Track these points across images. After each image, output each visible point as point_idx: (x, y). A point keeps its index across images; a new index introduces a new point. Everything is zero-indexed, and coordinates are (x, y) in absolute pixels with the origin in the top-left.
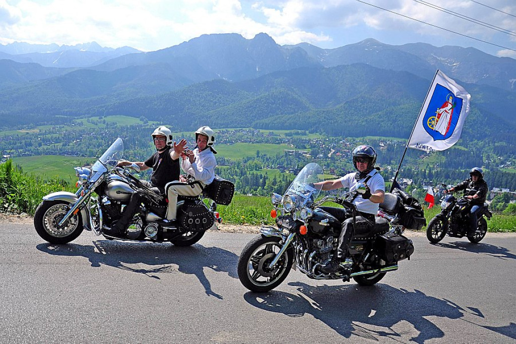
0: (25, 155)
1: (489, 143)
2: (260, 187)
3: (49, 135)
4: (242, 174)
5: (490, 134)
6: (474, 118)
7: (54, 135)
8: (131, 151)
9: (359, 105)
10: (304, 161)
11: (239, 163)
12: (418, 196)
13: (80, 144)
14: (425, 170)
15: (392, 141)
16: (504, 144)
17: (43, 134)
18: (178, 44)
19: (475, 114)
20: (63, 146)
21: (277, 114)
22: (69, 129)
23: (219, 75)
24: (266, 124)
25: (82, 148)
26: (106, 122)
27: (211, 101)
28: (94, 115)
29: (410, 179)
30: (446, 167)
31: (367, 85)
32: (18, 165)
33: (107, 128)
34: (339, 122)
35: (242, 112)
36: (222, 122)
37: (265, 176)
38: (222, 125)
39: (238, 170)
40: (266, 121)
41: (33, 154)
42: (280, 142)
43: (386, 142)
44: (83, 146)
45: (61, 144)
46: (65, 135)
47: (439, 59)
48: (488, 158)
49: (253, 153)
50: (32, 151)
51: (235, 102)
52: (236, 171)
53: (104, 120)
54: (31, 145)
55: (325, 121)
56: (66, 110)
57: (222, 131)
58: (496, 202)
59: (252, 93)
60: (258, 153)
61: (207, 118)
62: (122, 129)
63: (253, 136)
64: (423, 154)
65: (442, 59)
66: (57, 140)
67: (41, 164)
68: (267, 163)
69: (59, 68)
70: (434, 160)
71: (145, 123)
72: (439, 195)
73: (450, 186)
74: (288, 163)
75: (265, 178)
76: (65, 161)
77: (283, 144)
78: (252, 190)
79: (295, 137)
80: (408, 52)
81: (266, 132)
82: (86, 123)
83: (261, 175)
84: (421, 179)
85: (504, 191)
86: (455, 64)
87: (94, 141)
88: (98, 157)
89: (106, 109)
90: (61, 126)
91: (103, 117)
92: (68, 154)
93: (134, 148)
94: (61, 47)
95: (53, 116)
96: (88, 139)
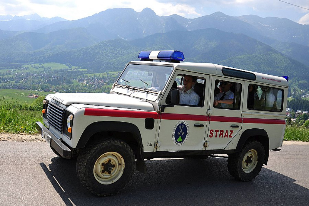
1: (295, 81)
3: (6, 76)
5: (296, 75)
6: (286, 65)
7: (10, 76)
8: (61, 86)
13: (26, 82)
16: (305, 82)
19: (287, 62)
20: (16, 83)
22: (19, 71)
23: (119, 36)
25: (28, 84)
26: (44, 67)
27: (114, 53)
28: (36, 62)
31: (216, 42)
33: (44, 71)
38: (120, 68)
44: (28, 83)
45: (14, 82)
46: (17, 76)
47: (264, 25)
48: (295, 91)
51: (129, 53)
53: (43, 66)
56: (17, 59)
58: (299, 120)
61: (111, 64)
62: (55, 72)
65: (266, 26)
66: (12, 79)
69: (13, 31)
71: (69, 68)
76: (16, 93)
80: (244, 21)
82: (30, 68)
85: (304, 112)
86: (273, 29)
87: (36, 80)
88: (38, 90)
89: (44, 58)
90: (14, 69)
91: (42, 64)
92: (19, 88)
93: (63, 84)
94: (14, 17)
95: (9, 63)
96: (32, 78)
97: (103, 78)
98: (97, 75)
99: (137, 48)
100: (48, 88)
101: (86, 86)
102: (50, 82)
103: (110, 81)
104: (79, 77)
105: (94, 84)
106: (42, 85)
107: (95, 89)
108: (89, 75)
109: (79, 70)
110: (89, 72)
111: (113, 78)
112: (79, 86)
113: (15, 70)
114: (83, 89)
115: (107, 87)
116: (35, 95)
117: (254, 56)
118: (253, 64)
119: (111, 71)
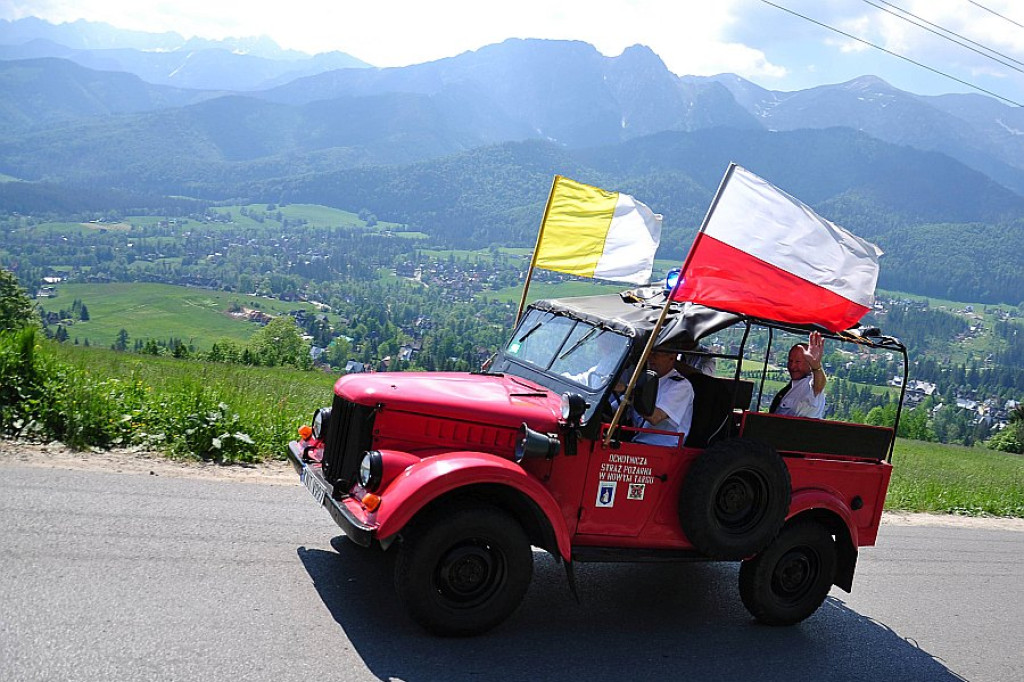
0: (97, 280)
3: (153, 238)
7: (165, 239)
8: (337, 285)
12: (944, 420)
13: (221, 264)
14: (964, 365)
15: (899, 300)
17: (139, 236)
18: (453, 55)
20: (183, 264)
22: (199, 227)
23: (539, 131)
25: (226, 272)
26: (284, 218)
27: (519, 187)
28: (256, 200)
29: (931, 382)
30: (1007, 363)
32: (78, 300)
33: (284, 230)
41: (114, 278)
43: (888, 302)
44: (228, 267)
45: (180, 260)
46: (189, 241)
47: (1013, 131)
50: (112, 273)
53: (279, 213)
54: (109, 257)
56: (194, 185)
61: (507, 222)
62: (318, 235)
64: (962, 332)
65: (1019, 133)
66: (171, 252)
67: (132, 302)
69: (183, 89)
70: (985, 347)
71: (367, 226)
72: (989, 420)
73: (1012, 403)
76: (187, 299)
80: (949, 112)
82: (236, 217)
84: (954, 384)
87: (254, 258)
88: (261, 294)
89: (284, 188)
90: (180, 219)
91: (277, 205)
92: (195, 284)
93: (344, 278)
94: (189, 41)
95: (164, 197)
96: (242, 253)
97: (479, 268)
98: (461, 255)
99: (597, 177)
100: (294, 287)
101: (420, 291)
102: (300, 269)
103: (503, 279)
104: (400, 258)
105: (449, 286)
106: (273, 278)
107: (449, 302)
108: (433, 255)
109: (401, 234)
110: (431, 244)
111: (512, 268)
112: (398, 288)
113: (183, 219)
114: (411, 300)
115: (489, 299)
116: (249, 311)
117: (975, 227)
118: (970, 255)
119: (508, 247)
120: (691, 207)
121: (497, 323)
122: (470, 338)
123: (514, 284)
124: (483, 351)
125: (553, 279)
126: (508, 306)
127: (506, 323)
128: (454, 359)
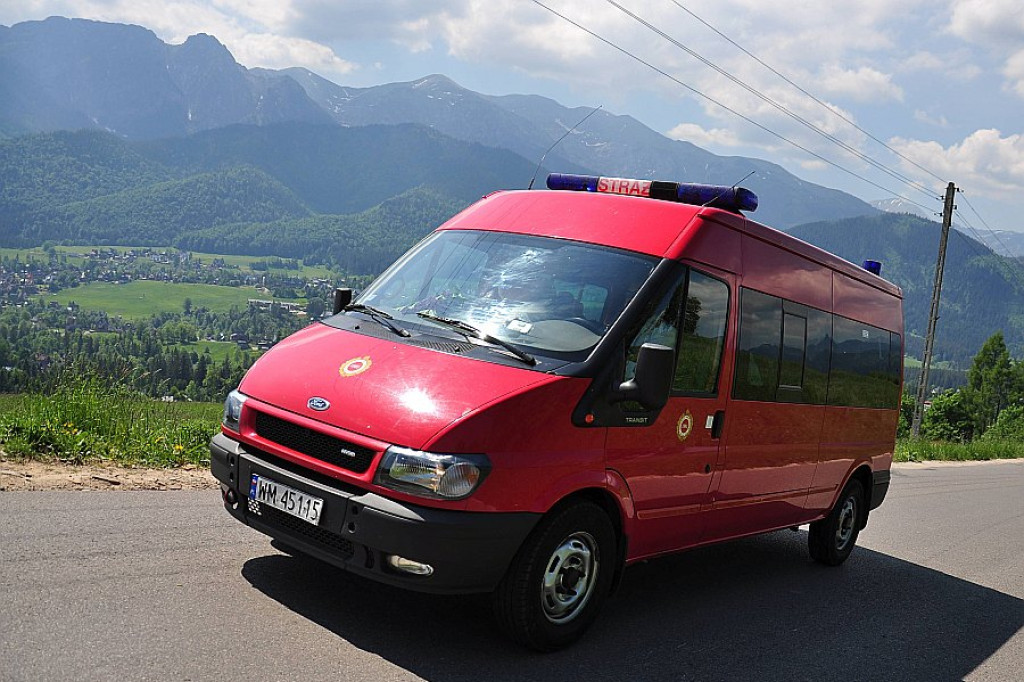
2: (192, 382)
4: (151, 350)
9: (412, 210)
10: (292, 325)
11: (142, 327)
21: (233, 221)
24: (207, 240)
27: (76, 180)
34: (369, 244)
35: (150, 211)
36: (101, 231)
37: (203, 357)
38: (99, 237)
39: (139, 343)
40: (208, 233)
42: (239, 281)
47: (568, 131)
49: (176, 305)
52: (134, 345)
55: (338, 241)
57: (102, 252)
59: (177, 167)
60: (188, 304)
61: (62, 218)
63: (176, 265)
65: (576, 132)
68: (208, 328)
74: (256, 328)
75: (204, 362)
77: (247, 288)
78: (174, 388)
79: (274, 272)
80: (513, 111)
81: (207, 259)
83: (195, 355)
86: (599, 144)
97: (33, 268)
98: (9, 254)
99: (164, 171)
103: (62, 279)
111: (72, 268)
115: (47, 302)
119: (65, 244)
120: (265, 202)
121: (58, 327)
122: (26, 344)
123: (75, 285)
124: (43, 358)
125: (121, 279)
126: (70, 309)
127: (68, 327)
128: (8, 369)
